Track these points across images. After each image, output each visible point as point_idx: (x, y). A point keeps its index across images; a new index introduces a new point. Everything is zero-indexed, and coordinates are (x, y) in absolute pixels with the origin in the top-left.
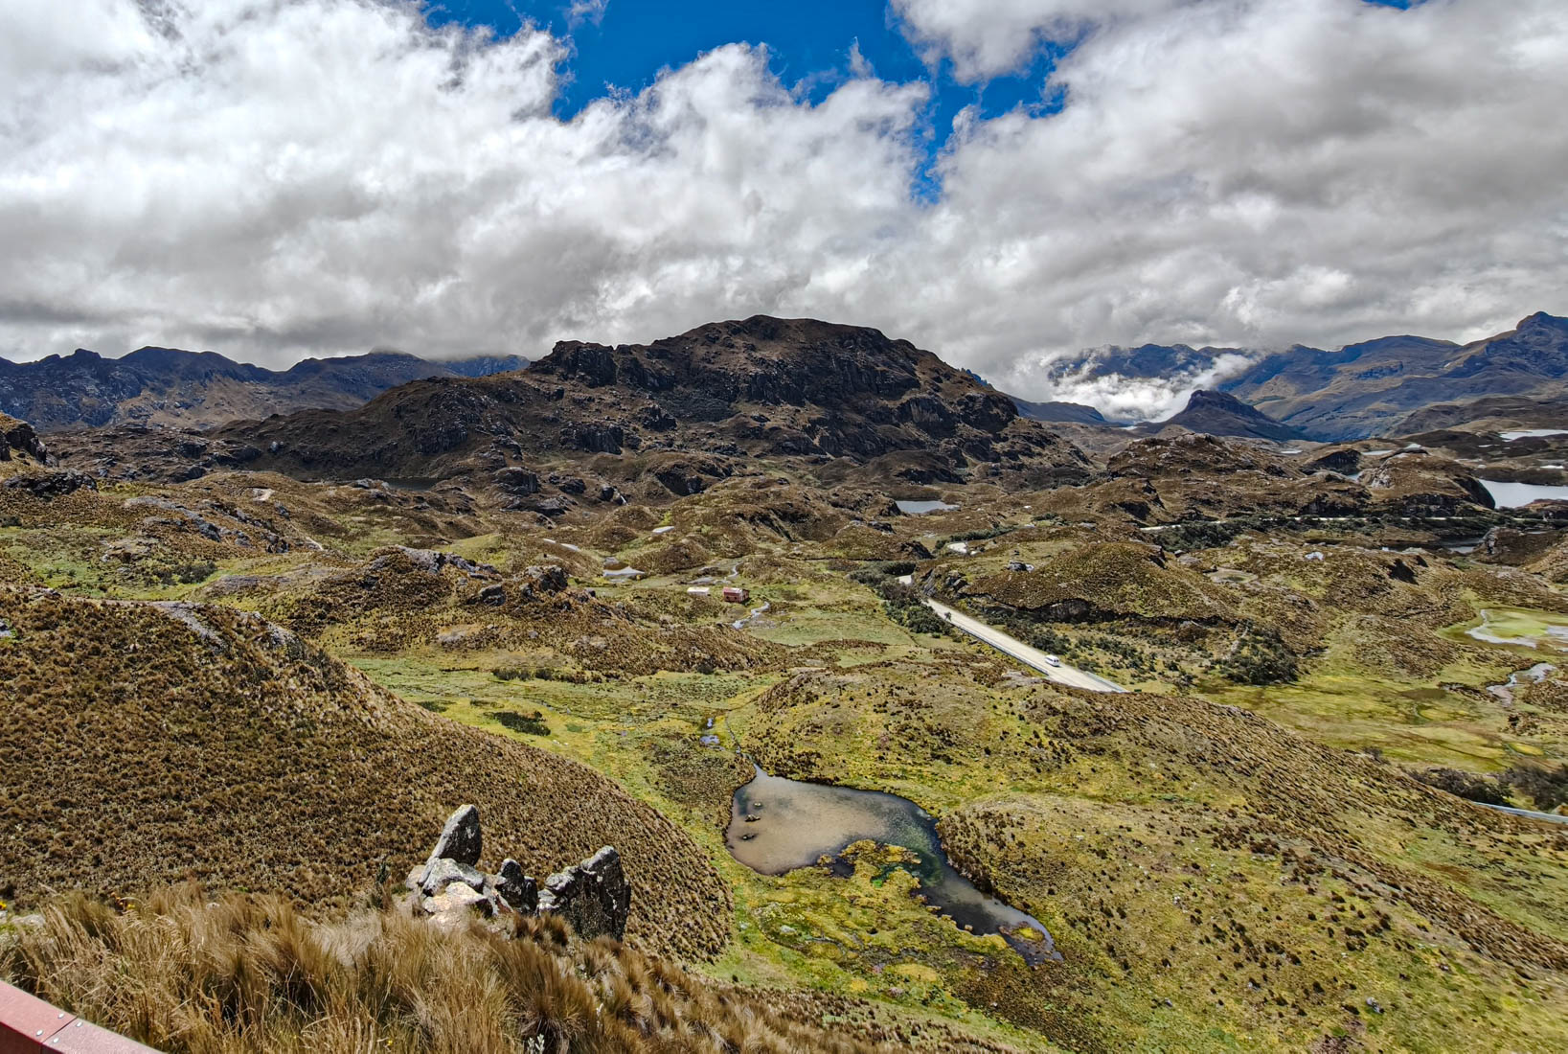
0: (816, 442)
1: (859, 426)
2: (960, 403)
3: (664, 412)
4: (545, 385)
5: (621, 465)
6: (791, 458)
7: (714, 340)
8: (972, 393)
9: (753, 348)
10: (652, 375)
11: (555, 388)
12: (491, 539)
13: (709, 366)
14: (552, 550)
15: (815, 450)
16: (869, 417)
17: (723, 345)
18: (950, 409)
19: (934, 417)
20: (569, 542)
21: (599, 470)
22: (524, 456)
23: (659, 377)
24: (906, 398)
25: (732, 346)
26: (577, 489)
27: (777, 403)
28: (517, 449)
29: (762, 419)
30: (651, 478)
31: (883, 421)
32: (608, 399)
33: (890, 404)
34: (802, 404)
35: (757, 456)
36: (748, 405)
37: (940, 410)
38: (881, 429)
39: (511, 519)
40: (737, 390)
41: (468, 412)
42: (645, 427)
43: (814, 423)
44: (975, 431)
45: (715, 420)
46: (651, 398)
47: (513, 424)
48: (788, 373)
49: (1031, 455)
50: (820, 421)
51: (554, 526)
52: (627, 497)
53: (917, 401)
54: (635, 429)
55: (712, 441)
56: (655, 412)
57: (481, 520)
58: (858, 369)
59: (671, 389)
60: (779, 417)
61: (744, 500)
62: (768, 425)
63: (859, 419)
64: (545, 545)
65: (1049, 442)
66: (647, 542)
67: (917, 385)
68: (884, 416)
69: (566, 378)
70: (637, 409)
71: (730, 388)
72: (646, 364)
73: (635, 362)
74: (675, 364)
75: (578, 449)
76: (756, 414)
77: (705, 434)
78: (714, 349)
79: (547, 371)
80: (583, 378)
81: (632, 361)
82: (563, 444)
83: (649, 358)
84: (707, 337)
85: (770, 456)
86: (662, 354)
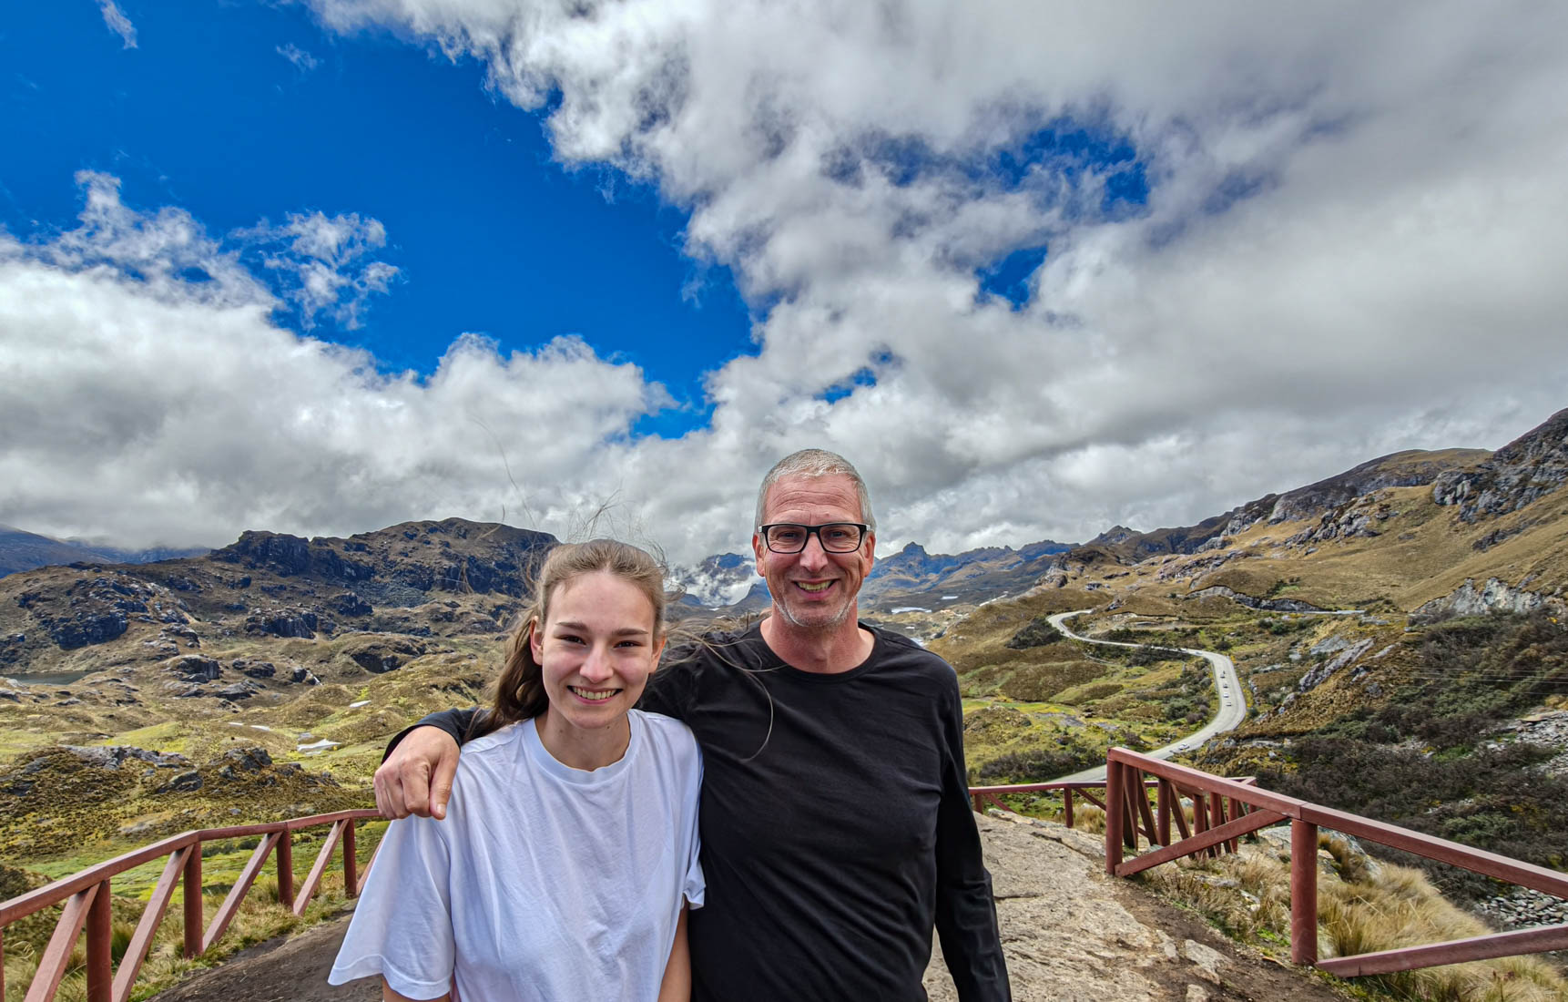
0: (499, 623)
3: (360, 600)
4: (230, 574)
5: (314, 648)
6: (479, 636)
7: (412, 537)
9: (447, 544)
10: (349, 566)
11: (240, 576)
12: (167, 728)
13: (406, 560)
14: (240, 732)
17: (419, 541)
20: (259, 723)
21: (289, 654)
22: (202, 643)
23: (356, 566)
25: (429, 543)
26: (266, 673)
27: (467, 591)
28: (194, 637)
29: (453, 605)
30: (346, 658)
32: (302, 587)
34: (489, 593)
35: (448, 636)
36: (442, 593)
39: (189, 705)
40: (432, 581)
41: (131, 599)
42: (341, 613)
43: (499, 608)
45: (411, 606)
46: (347, 587)
47: (188, 611)
48: (478, 568)
50: (503, 606)
51: (239, 709)
52: (320, 678)
54: (329, 615)
55: (407, 624)
56: (351, 599)
57: (150, 710)
59: (368, 579)
60: (468, 603)
61: (438, 673)
62: (459, 610)
64: (232, 728)
66: (344, 716)
69: (254, 567)
70: (333, 597)
71: (426, 579)
72: (343, 554)
73: (332, 553)
74: (372, 556)
75: (265, 635)
76: (448, 601)
77: (400, 619)
78: (411, 544)
79: (231, 560)
80: (273, 567)
81: (328, 552)
82: (249, 631)
83: (347, 550)
84: (406, 533)
85: (460, 635)
86: (360, 548)
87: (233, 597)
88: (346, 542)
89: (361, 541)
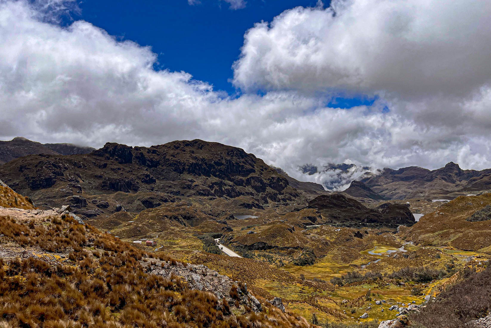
0: (213, 192)
1: (231, 186)
2: (269, 179)
3: (151, 176)
4: (99, 161)
5: (127, 196)
6: (202, 197)
7: (177, 148)
8: (274, 176)
9: (193, 152)
10: (148, 160)
11: (103, 163)
13: (174, 159)
15: (212, 195)
16: (235, 183)
17: (181, 150)
18: (265, 181)
19: (259, 184)
21: (117, 199)
22: (82, 191)
23: (151, 161)
24: (249, 177)
25: (184, 151)
26: (105, 206)
27: (200, 175)
28: (80, 188)
29: (192, 181)
31: (239, 185)
32: (127, 169)
33: (244, 178)
34: (210, 176)
35: (188, 196)
36: (188, 175)
37: (261, 181)
38: (238, 188)
40: (184, 169)
41: (58, 170)
42: (142, 182)
43: (213, 184)
44: (273, 190)
45: (173, 181)
46: (147, 170)
47: (80, 177)
48: (206, 164)
49: (291, 200)
50: (216, 183)
53: (253, 178)
54: (137, 182)
55: (170, 189)
56: (147, 176)
58: (233, 164)
59: (156, 167)
60: (199, 181)
62: (194, 184)
63: (231, 183)
65: (298, 196)
67: (254, 171)
68: (240, 183)
69: (109, 159)
70: (139, 174)
71: (181, 167)
72: (146, 155)
73: (142, 154)
74: (159, 156)
75: (109, 190)
76: (190, 179)
77: (167, 186)
78: (176, 152)
79: (100, 155)
80: (117, 159)
81: (140, 153)
82: (102, 187)
83: (148, 153)
84: (175, 146)
85: (193, 196)
86: (154, 152)
87: (99, 172)
88: (148, 149)
89: (155, 149)
